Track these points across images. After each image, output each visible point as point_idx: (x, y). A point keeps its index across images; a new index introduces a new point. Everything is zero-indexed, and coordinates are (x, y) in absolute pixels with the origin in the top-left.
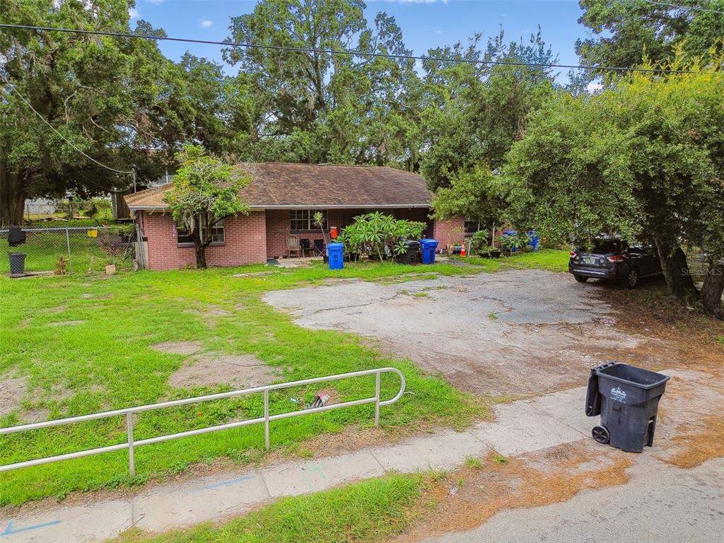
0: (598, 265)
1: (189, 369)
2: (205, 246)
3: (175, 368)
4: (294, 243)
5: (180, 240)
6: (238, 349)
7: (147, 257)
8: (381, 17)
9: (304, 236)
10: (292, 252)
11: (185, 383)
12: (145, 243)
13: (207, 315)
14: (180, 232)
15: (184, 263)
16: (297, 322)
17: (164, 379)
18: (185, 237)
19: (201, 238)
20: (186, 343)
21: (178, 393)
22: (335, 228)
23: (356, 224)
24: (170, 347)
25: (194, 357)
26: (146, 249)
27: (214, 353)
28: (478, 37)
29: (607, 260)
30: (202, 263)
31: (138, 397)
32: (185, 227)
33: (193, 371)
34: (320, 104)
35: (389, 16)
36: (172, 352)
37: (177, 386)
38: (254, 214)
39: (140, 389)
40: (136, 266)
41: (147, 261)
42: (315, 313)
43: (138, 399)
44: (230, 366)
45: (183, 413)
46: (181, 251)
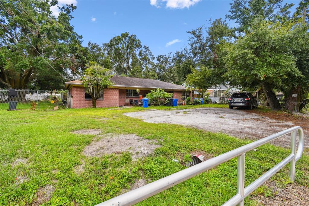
0: (241, 102)
1: (97, 143)
2: (96, 99)
3: (88, 143)
4: (127, 101)
5: (86, 97)
6: (124, 131)
7: (72, 104)
8: (145, 46)
9: (131, 99)
10: (127, 104)
11: (96, 153)
12: (72, 98)
13: (101, 120)
14: (86, 94)
15: (87, 106)
16: (145, 121)
17: (79, 151)
18: (88, 96)
19: (94, 96)
20: (92, 130)
21: (91, 161)
22: (141, 96)
23: (151, 93)
24: (83, 132)
25: (100, 136)
26: (72, 101)
27: (111, 134)
28: (171, 53)
29: (245, 100)
30: (94, 106)
31: (56, 167)
32: (89, 92)
33: (100, 144)
34: (129, 68)
35: (147, 47)
36: (85, 134)
37: (90, 156)
38: (115, 89)
39: (59, 160)
40: (67, 107)
41: (72, 105)
42: (150, 118)
43: (56, 169)
44: (124, 140)
45: (97, 179)
46: (86, 101)
